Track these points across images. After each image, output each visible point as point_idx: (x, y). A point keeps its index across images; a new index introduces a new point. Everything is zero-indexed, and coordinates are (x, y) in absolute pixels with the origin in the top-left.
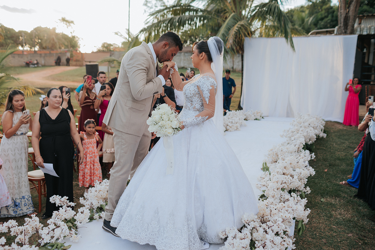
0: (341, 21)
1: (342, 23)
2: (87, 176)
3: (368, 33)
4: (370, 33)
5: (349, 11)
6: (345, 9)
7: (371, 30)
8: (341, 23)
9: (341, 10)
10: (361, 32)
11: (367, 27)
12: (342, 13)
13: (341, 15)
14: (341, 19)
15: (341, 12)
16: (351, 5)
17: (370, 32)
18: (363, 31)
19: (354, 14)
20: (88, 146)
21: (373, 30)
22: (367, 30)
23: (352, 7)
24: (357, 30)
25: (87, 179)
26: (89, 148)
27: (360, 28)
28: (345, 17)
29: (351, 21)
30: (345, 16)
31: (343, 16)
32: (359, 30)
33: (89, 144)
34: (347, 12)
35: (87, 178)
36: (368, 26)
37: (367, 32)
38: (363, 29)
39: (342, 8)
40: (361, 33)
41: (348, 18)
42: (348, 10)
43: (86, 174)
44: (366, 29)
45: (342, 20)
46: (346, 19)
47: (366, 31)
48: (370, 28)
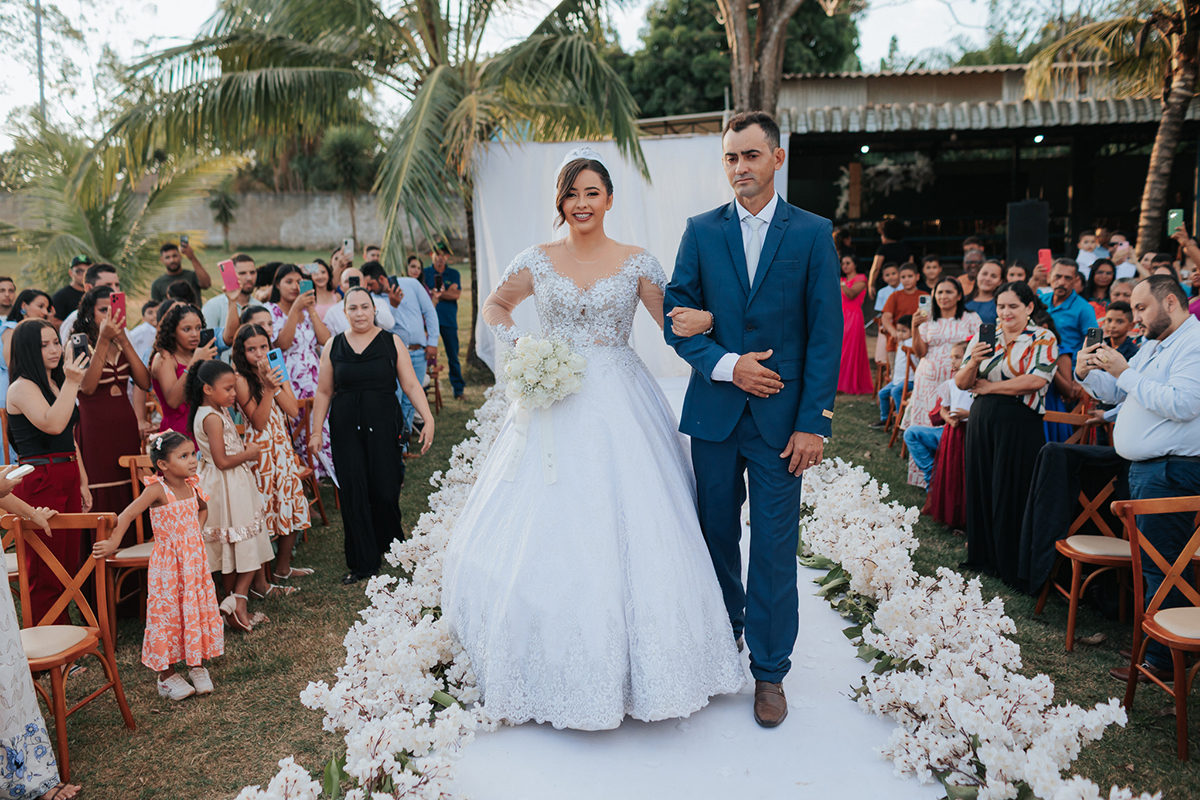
0: (741, 95)
1: (746, 101)
2: (192, 627)
3: (811, 128)
4: (816, 130)
5: (759, 68)
6: (751, 62)
7: (817, 121)
8: (742, 101)
9: (739, 63)
10: (793, 126)
11: (805, 113)
12: (743, 72)
13: (740, 79)
14: (741, 88)
15: (740, 71)
16: (765, 51)
17: (814, 126)
18: (796, 123)
19: (773, 77)
20: (182, 522)
21: (822, 121)
22: (806, 120)
23: (768, 56)
24: (780, 120)
25: (192, 637)
26: (185, 529)
27: (789, 116)
28: (753, 83)
29: (767, 94)
30: (751, 80)
31: (747, 81)
32: (785, 119)
33: (184, 513)
34: (756, 70)
35: (194, 635)
36: (809, 109)
37: (807, 125)
38: (797, 117)
39: (742, 60)
40: (793, 130)
41: (761, 88)
42: (757, 64)
43: (190, 622)
44: (802, 117)
45: (745, 93)
46: (756, 89)
47: (804, 123)
48: (814, 116)
